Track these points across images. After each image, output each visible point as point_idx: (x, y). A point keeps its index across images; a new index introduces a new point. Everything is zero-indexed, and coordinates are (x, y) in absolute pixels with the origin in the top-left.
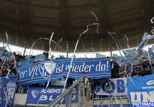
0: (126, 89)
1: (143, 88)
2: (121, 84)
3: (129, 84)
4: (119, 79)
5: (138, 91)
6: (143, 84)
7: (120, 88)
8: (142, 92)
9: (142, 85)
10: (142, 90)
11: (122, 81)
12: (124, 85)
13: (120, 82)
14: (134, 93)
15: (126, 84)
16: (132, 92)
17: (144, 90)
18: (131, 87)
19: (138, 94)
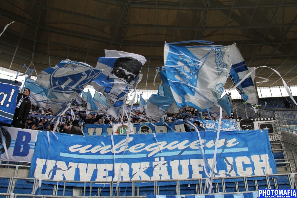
0: (31, 151)
1: (60, 155)
2: (24, 140)
3: (39, 144)
4: (25, 130)
5: (51, 158)
6: (63, 147)
7: (20, 148)
8: (58, 161)
9: (61, 149)
10: (59, 157)
11: (29, 136)
12: (29, 143)
13: (24, 137)
14: (44, 160)
15: (34, 143)
16: (41, 158)
17: (61, 159)
18: (41, 149)
19: (51, 164)
